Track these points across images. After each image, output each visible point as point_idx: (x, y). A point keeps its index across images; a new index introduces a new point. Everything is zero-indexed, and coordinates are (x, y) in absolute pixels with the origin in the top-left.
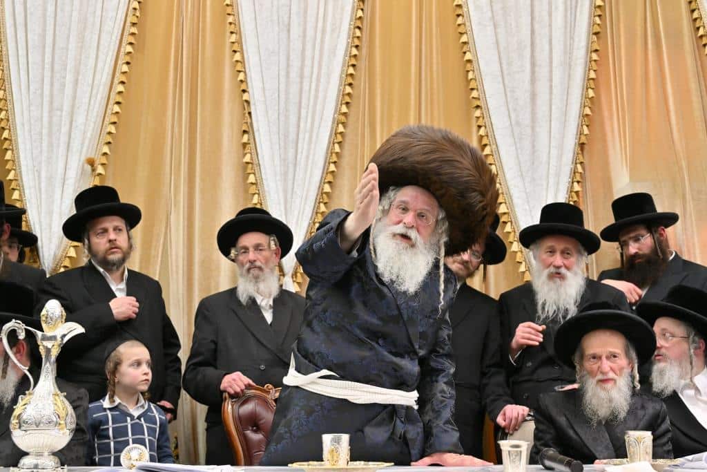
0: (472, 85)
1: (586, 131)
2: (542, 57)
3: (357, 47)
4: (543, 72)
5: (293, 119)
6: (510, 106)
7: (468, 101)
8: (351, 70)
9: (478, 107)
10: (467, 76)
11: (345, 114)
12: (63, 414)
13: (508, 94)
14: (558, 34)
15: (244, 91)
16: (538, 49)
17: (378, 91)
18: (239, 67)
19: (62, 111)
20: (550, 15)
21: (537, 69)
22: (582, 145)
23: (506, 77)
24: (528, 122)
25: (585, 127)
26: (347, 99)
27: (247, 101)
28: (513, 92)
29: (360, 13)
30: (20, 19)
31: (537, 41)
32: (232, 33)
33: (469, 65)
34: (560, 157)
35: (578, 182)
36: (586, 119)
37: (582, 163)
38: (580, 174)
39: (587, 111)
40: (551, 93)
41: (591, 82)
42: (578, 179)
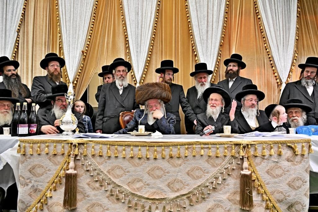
0: (190, 29)
1: (222, 42)
2: (210, 20)
3: (157, 18)
4: (210, 24)
5: (139, 40)
6: (201, 34)
7: (189, 33)
8: (155, 25)
9: (191, 35)
10: (189, 26)
11: (153, 38)
12: (74, 120)
13: (200, 31)
14: (215, 13)
16: (209, 17)
17: (163, 32)
20: (213, 7)
21: (209, 23)
22: (221, 45)
23: (200, 26)
24: (205, 39)
25: (222, 40)
26: (154, 33)
28: (202, 30)
29: (158, 8)
30: (64, 13)
31: (209, 15)
32: (122, 15)
33: (189, 23)
34: (214, 49)
35: (220, 56)
36: (223, 38)
37: (221, 51)
38: (220, 54)
39: (223, 36)
40: (212, 31)
41: (224, 27)
42: (220, 55)
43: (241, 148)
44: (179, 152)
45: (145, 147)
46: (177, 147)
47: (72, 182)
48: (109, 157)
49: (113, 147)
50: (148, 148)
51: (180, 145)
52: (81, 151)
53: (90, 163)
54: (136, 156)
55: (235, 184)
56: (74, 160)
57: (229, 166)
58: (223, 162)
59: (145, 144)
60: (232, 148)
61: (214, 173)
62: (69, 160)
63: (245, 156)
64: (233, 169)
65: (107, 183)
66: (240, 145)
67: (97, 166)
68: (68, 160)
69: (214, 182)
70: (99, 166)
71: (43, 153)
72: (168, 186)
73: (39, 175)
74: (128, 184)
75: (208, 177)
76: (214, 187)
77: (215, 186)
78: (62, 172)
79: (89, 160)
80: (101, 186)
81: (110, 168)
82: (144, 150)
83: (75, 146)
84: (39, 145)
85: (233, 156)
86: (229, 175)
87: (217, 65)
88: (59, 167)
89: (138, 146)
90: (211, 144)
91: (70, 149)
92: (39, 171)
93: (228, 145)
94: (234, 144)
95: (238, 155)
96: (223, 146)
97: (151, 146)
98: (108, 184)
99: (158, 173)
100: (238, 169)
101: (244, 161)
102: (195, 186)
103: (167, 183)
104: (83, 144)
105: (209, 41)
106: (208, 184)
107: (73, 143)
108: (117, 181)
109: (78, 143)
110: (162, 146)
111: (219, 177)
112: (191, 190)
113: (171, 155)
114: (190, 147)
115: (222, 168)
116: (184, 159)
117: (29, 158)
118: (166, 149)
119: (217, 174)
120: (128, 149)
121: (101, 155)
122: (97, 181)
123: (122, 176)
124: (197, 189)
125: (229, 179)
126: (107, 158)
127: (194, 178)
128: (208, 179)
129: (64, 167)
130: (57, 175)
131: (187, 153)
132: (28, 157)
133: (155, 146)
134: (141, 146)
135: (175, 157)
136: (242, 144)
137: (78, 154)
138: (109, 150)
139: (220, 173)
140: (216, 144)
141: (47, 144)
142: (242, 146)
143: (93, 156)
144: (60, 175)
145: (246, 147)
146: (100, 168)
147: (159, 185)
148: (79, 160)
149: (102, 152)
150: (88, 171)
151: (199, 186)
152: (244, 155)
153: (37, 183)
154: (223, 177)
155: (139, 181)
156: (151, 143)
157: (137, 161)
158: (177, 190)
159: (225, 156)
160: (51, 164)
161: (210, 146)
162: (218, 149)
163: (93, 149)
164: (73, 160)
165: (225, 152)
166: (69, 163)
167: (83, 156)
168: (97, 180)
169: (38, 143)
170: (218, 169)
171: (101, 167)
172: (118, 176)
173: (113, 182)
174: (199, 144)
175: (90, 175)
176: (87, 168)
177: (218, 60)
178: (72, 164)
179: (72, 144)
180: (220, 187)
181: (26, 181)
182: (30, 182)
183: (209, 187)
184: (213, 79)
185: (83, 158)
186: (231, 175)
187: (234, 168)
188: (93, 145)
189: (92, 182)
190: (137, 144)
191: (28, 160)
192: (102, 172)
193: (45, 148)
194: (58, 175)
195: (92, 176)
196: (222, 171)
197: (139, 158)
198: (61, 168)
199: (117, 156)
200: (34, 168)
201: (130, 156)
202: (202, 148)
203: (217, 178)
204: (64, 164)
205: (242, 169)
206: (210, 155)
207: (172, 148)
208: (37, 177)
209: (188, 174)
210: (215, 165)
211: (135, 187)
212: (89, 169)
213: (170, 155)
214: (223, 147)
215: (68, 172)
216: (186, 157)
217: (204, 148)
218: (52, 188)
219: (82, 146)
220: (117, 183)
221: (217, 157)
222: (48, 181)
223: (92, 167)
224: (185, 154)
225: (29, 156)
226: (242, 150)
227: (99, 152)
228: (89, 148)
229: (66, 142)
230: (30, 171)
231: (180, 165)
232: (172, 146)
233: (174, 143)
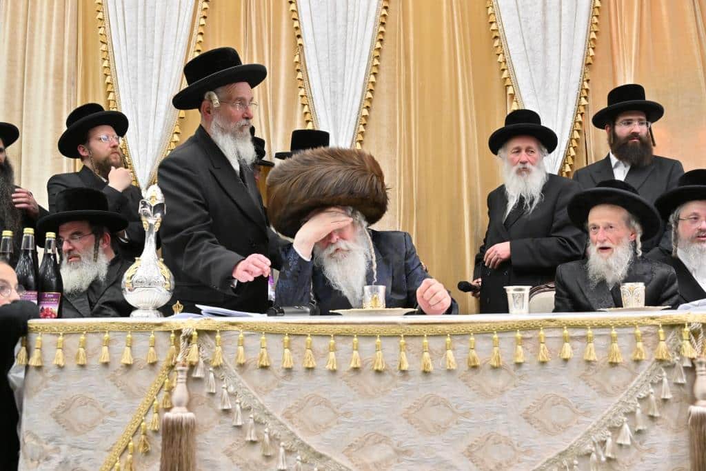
0: (492, 19)
1: (592, 53)
4: (553, 3)
6: (524, 34)
7: (489, 32)
8: (384, 12)
9: (496, 38)
10: (487, 11)
11: (379, 49)
13: (523, 24)
15: (299, 36)
17: (411, 29)
18: (295, 16)
19: (152, 57)
22: (587, 65)
23: (520, 9)
24: (540, 47)
25: (591, 50)
26: (381, 37)
27: (300, 45)
28: (527, 22)
34: (568, 76)
35: (585, 97)
36: (592, 43)
37: (588, 81)
38: (587, 90)
39: (593, 35)
40: (560, 21)
41: (596, 9)
42: (585, 94)
43: (685, 336)
44: (498, 352)
45: (394, 340)
46: (492, 339)
47: (183, 442)
48: (289, 370)
49: (298, 342)
50: (402, 341)
51: (499, 332)
52: (207, 355)
53: (232, 389)
54: (368, 367)
55: (674, 447)
56: (187, 379)
57: (652, 390)
58: (632, 380)
59: (394, 330)
60: (659, 336)
61: (606, 412)
62: (172, 381)
63: (699, 360)
64: (665, 400)
65: (283, 446)
66: (683, 326)
67: (254, 398)
68: (167, 381)
69: (609, 441)
70: (259, 398)
71: (95, 362)
72: (470, 454)
73: (83, 427)
74: (349, 450)
75: (590, 427)
76: (610, 455)
77: (613, 453)
78: (152, 417)
79: (230, 381)
80: (268, 458)
81: (291, 404)
82: (390, 346)
83: (189, 338)
84: (82, 337)
85: (661, 361)
86: (652, 418)
87: (577, 124)
88: (141, 403)
89: (372, 336)
90: (593, 327)
91: (174, 347)
92: (81, 415)
93: (645, 329)
94: (663, 326)
95: (678, 358)
96: (631, 331)
97: (415, 336)
98: (289, 452)
99: (436, 415)
100: (681, 401)
101: (698, 373)
102: (552, 454)
103: (463, 446)
104: (211, 333)
105: (553, 53)
106: (589, 447)
107: (183, 331)
108: (313, 442)
109: (197, 331)
110: (444, 335)
111: (622, 426)
112: (539, 465)
113: (474, 361)
114: (528, 335)
115: (632, 397)
116: (512, 371)
117: (55, 378)
118: (457, 345)
119: (615, 415)
120: (344, 346)
121: (265, 364)
122: (253, 442)
123: (327, 427)
124: (558, 463)
125: (653, 432)
126: (281, 374)
127: (545, 431)
128: (589, 432)
129: (155, 402)
130: (136, 427)
131: (521, 354)
132: (49, 375)
133: (423, 336)
134: (382, 337)
135: (487, 367)
136: (689, 325)
137: (197, 363)
138: (287, 351)
139: (626, 414)
140: (608, 326)
141: (107, 335)
142: (687, 329)
143: (242, 366)
144: (146, 426)
145: (699, 332)
146: (262, 402)
147: (440, 454)
148: (198, 379)
149: (268, 357)
150: (226, 412)
151: (562, 454)
152: (694, 355)
153: (77, 453)
154: (636, 425)
155: (380, 442)
156: (411, 327)
157: (372, 380)
158: (497, 467)
159: (637, 361)
160: (117, 394)
161: (590, 332)
162: (613, 339)
163: (241, 349)
164: (185, 380)
165: (638, 349)
166: (170, 390)
167: (211, 369)
168: (254, 438)
169: (80, 333)
170: (617, 401)
171: (265, 400)
172: (317, 428)
173: (303, 444)
174: (554, 328)
175: (235, 424)
176: (224, 403)
177: (581, 108)
178: (180, 391)
179: (179, 332)
180: (628, 458)
181: (45, 446)
182: (57, 450)
183: (594, 456)
184: (567, 165)
185: (212, 375)
186: (660, 418)
187: (669, 396)
188: (241, 336)
189: (241, 447)
190: (371, 329)
191: (51, 382)
192: (268, 414)
193: (100, 347)
194: (140, 426)
195: (239, 427)
196: (632, 408)
197: (378, 372)
198: (147, 407)
199: (311, 366)
200: (67, 407)
201: (353, 365)
202: (565, 339)
203: (616, 430)
204: (157, 395)
205: (693, 401)
206: (592, 358)
207: (476, 339)
208: (78, 434)
209: (526, 418)
210: (609, 389)
211: (367, 461)
212: (230, 407)
213: (469, 361)
214: (630, 334)
215: (170, 415)
216: (519, 365)
217: (572, 338)
218: (123, 465)
219: (208, 338)
220: (314, 447)
221: (613, 365)
222: (108, 445)
223: (238, 401)
224: (517, 356)
225: (54, 370)
226: (687, 342)
227: (258, 355)
228: (228, 346)
229: (162, 328)
230: (56, 418)
231: (503, 392)
232: (476, 333)
233: (482, 325)
